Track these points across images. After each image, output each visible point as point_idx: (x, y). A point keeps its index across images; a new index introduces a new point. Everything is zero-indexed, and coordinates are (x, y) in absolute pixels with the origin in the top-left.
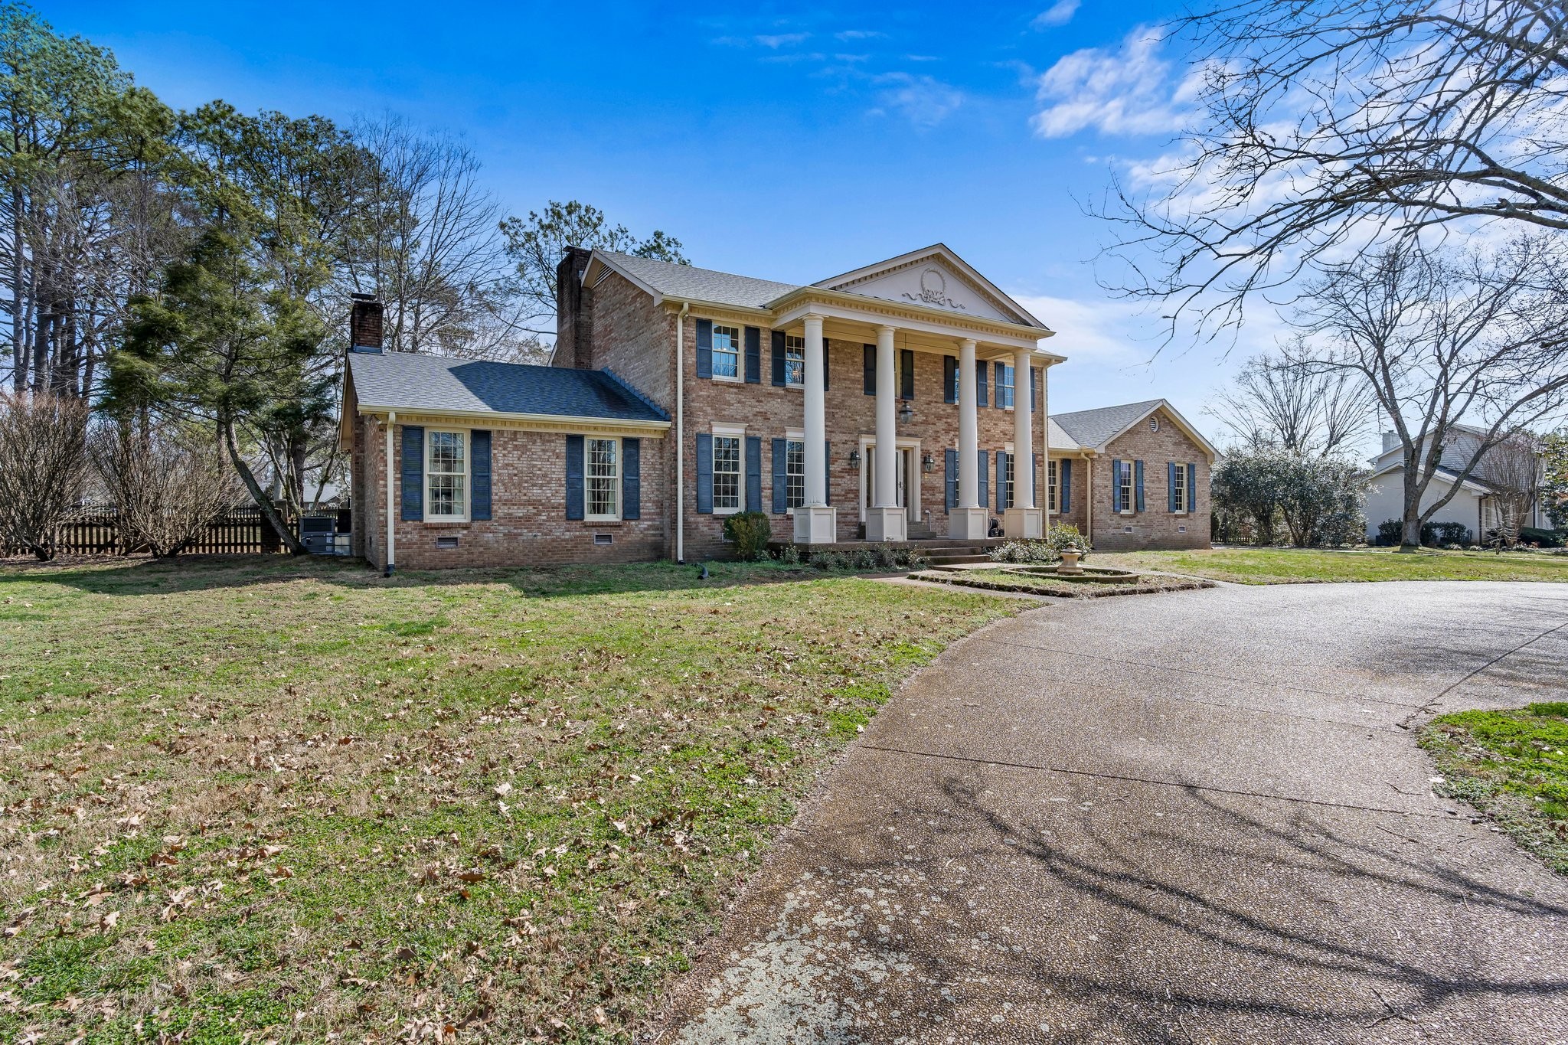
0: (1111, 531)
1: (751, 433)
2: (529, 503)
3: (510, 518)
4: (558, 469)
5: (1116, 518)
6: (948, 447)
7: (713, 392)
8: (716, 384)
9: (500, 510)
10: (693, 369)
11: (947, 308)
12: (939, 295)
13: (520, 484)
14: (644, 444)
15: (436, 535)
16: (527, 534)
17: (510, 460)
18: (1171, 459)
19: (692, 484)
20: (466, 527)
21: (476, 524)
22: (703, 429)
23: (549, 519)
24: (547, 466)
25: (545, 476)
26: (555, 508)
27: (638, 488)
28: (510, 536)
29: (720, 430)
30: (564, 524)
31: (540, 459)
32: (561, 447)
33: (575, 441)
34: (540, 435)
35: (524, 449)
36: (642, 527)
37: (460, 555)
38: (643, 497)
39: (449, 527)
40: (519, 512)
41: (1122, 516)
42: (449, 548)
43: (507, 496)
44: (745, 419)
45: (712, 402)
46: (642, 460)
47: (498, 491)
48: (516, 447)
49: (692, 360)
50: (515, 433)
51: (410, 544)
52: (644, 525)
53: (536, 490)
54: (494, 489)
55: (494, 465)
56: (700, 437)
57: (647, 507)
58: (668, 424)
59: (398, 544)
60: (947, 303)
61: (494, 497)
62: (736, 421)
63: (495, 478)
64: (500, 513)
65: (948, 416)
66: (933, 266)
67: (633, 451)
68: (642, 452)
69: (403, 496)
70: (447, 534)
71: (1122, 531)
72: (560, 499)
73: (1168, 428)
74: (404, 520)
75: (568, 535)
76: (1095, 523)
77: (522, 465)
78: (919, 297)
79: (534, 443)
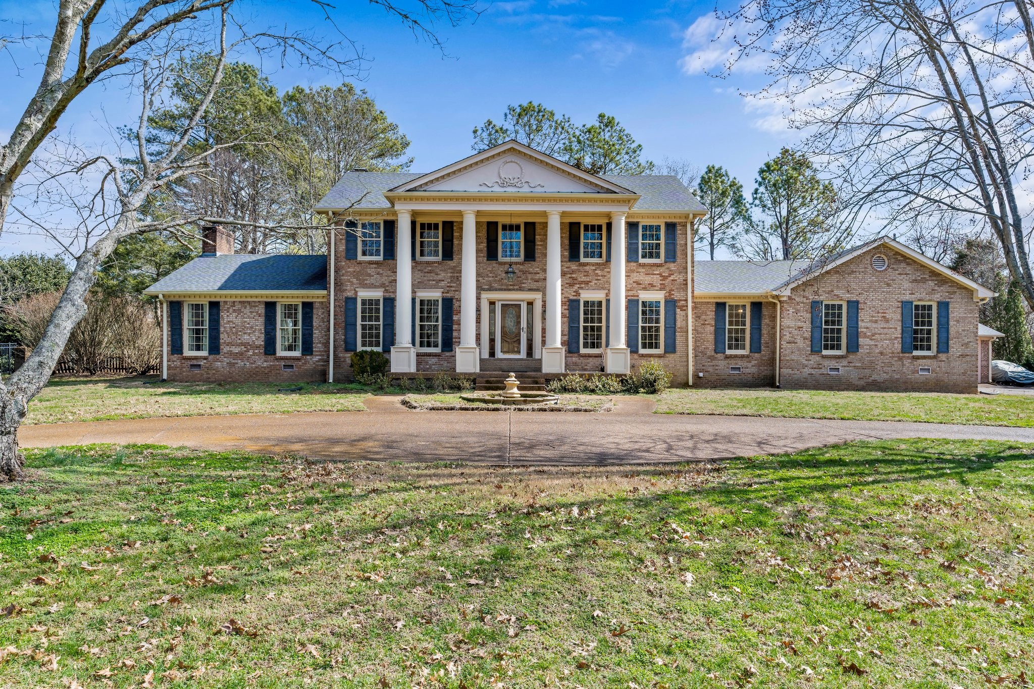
0: (807, 371)
1: (387, 295)
2: (242, 344)
3: (230, 353)
4: (259, 323)
5: (815, 359)
6: (571, 298)
7: (358, 269)
8: (360, 263)
9: (225, 349)
10: (343, 254)
11: (526, 189)
12: (516, 180)
13: (236, 333)
14: (316, 305)
15: (190, 363)
16: (240, 363)
17: (231, 319)
18: (907, 297)
19: (341, 332)
20: (205, 358)
21: (211, 357)
22: (350, 294)
23: (254, 354)
24: (253, 322)
25: (252, 327)
26: (257, 347)
27: (311, 334)
28: (229, 364)
29: (364, 294)
30: (263, 358)
31: (249, 317)
32: (262, 310)
33: (270, 307)
34: (249, 302)
35: (239, 311)
36: (314, 360)
37: (202, 375)
38: (315, 340)
39: (196, 358)
40: (236, 350)
41: (824, 357)
42: (197, 371)
43: (229, 340)
44: (383, 285)
45: (356, 275)
46: (315, 316)
47: (224, 337)
48: (234, 311)
49: (342, 248)
50: (234, 302)
51: (176, 367)
52: (316, 358)
53: (246, 337)
54: (222, 336)
55: (221, 322)
56: (348, 299)
57: (317, 347)
58: (325, 292)
59: (169, 368)
60: (526, 185)
61: (221, 341)
62: (376, 287)
63: (222, 329)
64: (225, 350)
65: (573, 272)
66: (509, 157)
67: (308, 310)
68: (315, 311)
69: (172, 340)
70: (195, 362)
71: (823, 371)
72: (261, 342)
73: (903, 265)
74: (172, 354)
75: (265, 364)
76: (783, 363)
77: (238, 321)
78: (496, 185)
79: (245, 308)
